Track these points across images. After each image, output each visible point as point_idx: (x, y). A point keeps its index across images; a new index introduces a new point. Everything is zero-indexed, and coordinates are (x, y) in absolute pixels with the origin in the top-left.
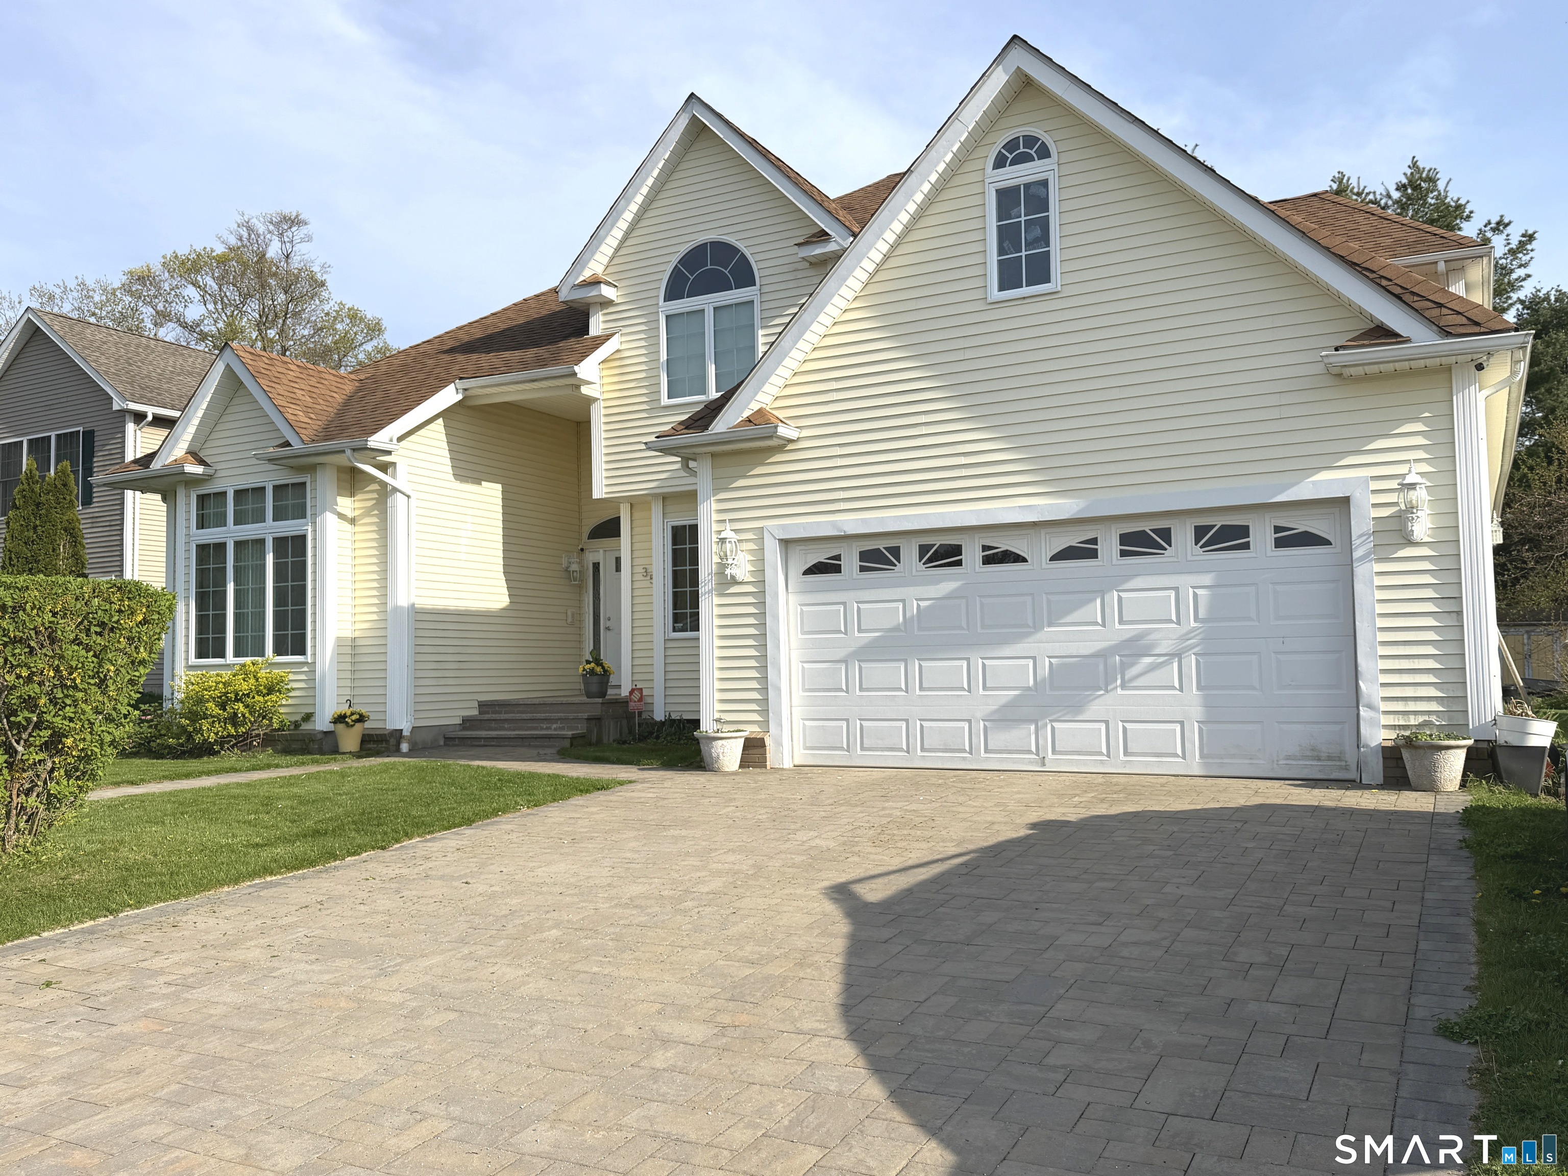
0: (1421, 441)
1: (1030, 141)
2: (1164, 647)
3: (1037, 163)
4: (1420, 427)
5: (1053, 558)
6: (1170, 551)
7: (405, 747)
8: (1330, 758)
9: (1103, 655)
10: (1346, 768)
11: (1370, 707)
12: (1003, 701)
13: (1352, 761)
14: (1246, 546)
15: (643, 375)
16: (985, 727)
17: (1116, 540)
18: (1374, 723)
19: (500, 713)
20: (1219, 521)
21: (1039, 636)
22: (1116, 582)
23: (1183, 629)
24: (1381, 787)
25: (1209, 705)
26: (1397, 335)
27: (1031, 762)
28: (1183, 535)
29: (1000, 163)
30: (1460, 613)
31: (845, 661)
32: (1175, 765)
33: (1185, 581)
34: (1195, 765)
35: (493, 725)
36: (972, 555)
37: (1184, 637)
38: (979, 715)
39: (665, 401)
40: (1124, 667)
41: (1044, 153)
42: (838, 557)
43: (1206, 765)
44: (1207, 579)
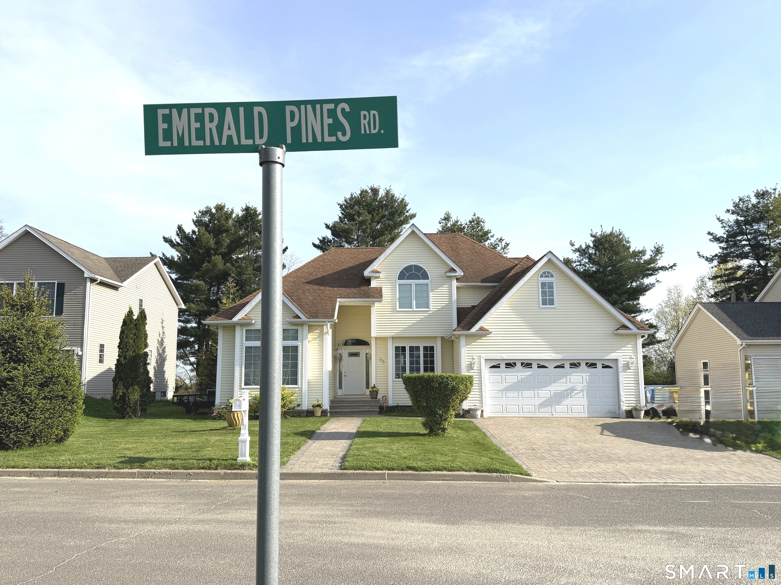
0: (630, 349)
1: (549, 273)
2: (579, 389)
3: (550, 278)
4: (630, 346)
5: (555, 367)
6: (580, 367)
7: (329, 414)
8: (613, 413)
9: (566, 390)
10: (617, 415)
11: (623, 402)
12: (543, 401)
13: (617, 412)
14: (596, 367)
15: (390, 300)
16: (539, 407)
17: (569, 364)
18: (623, 405)
19: (339, 404)
20: (590, 362)
21: (551, 386)
22: (569, 374)
23: (583, 385)
24: (626, 418)
25: (589, 401)
26: (629, 328)
27: (550, 415)
28: (583, 364)
29: (541, 276)
30: (639, 384)
31: (501, 390)
32: (582, 415)
33: (584, 375)
34: (586, 415)
35: (342, 408)
36: (535, 366)
37: (584, 387)
38: (537, 404)
39: (398, 309)
40: (571, 393)
41: (552, 276)
42: (499, 364)
43: (588, 415)
44: (588, 374)
